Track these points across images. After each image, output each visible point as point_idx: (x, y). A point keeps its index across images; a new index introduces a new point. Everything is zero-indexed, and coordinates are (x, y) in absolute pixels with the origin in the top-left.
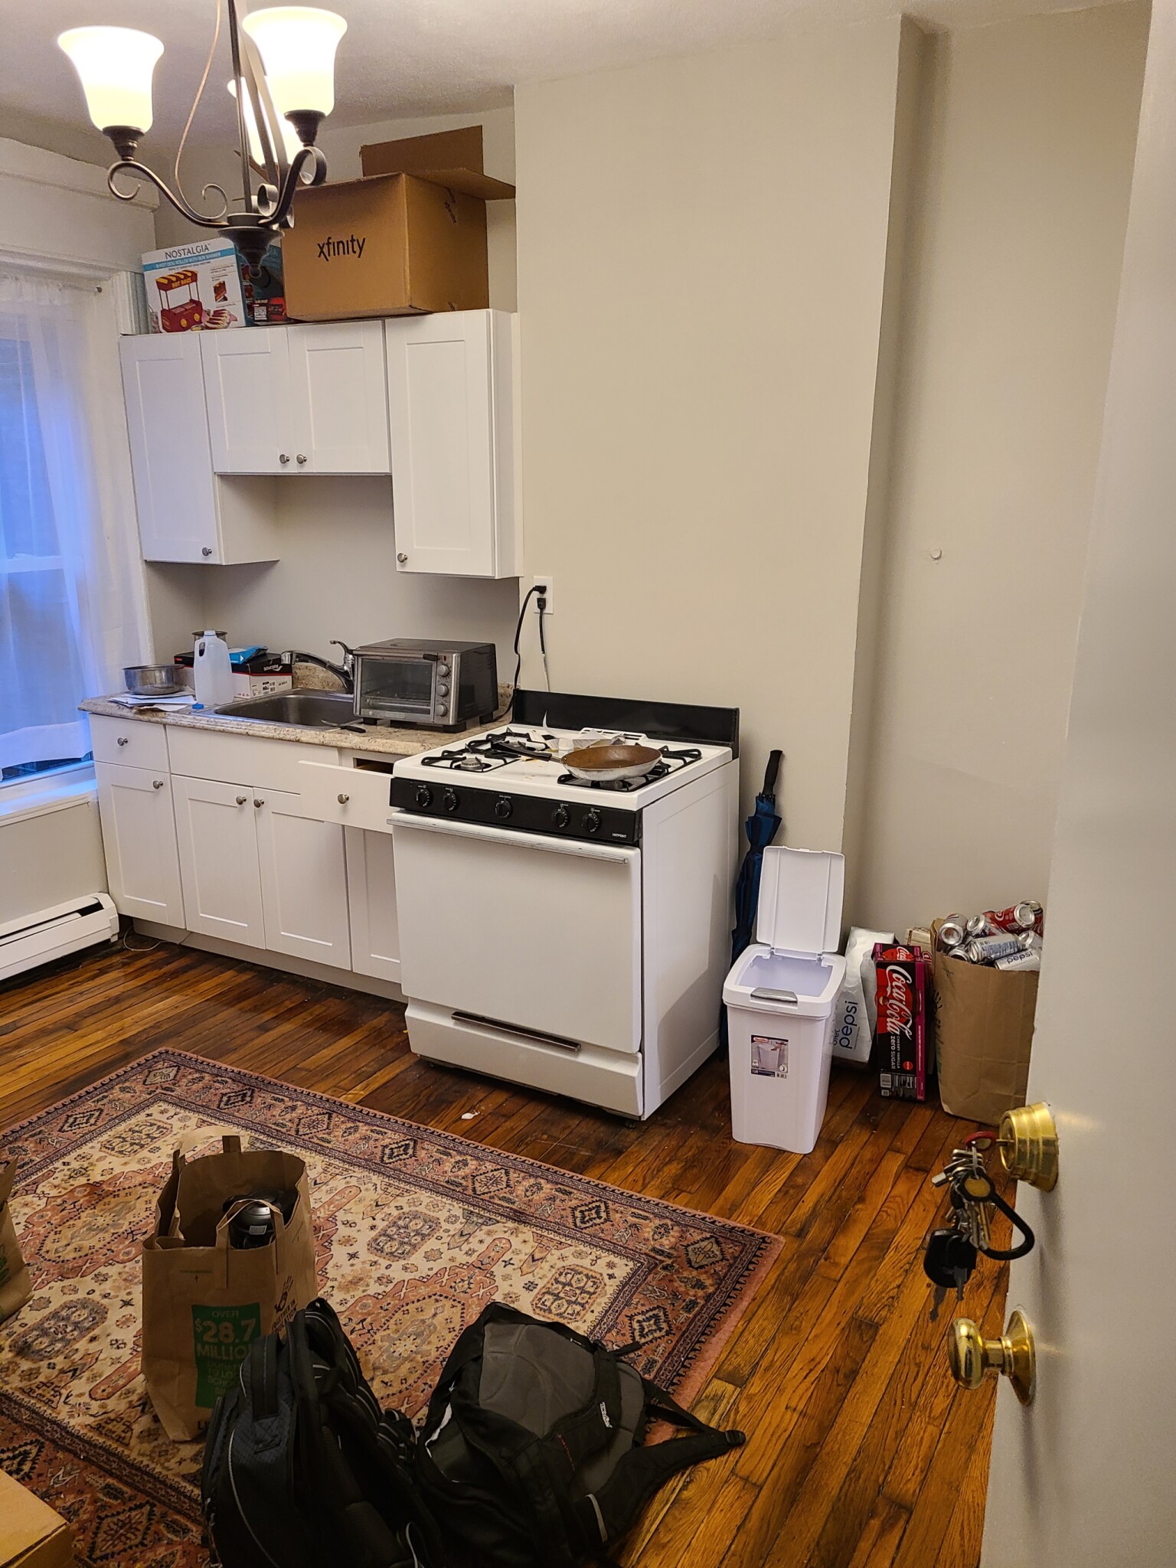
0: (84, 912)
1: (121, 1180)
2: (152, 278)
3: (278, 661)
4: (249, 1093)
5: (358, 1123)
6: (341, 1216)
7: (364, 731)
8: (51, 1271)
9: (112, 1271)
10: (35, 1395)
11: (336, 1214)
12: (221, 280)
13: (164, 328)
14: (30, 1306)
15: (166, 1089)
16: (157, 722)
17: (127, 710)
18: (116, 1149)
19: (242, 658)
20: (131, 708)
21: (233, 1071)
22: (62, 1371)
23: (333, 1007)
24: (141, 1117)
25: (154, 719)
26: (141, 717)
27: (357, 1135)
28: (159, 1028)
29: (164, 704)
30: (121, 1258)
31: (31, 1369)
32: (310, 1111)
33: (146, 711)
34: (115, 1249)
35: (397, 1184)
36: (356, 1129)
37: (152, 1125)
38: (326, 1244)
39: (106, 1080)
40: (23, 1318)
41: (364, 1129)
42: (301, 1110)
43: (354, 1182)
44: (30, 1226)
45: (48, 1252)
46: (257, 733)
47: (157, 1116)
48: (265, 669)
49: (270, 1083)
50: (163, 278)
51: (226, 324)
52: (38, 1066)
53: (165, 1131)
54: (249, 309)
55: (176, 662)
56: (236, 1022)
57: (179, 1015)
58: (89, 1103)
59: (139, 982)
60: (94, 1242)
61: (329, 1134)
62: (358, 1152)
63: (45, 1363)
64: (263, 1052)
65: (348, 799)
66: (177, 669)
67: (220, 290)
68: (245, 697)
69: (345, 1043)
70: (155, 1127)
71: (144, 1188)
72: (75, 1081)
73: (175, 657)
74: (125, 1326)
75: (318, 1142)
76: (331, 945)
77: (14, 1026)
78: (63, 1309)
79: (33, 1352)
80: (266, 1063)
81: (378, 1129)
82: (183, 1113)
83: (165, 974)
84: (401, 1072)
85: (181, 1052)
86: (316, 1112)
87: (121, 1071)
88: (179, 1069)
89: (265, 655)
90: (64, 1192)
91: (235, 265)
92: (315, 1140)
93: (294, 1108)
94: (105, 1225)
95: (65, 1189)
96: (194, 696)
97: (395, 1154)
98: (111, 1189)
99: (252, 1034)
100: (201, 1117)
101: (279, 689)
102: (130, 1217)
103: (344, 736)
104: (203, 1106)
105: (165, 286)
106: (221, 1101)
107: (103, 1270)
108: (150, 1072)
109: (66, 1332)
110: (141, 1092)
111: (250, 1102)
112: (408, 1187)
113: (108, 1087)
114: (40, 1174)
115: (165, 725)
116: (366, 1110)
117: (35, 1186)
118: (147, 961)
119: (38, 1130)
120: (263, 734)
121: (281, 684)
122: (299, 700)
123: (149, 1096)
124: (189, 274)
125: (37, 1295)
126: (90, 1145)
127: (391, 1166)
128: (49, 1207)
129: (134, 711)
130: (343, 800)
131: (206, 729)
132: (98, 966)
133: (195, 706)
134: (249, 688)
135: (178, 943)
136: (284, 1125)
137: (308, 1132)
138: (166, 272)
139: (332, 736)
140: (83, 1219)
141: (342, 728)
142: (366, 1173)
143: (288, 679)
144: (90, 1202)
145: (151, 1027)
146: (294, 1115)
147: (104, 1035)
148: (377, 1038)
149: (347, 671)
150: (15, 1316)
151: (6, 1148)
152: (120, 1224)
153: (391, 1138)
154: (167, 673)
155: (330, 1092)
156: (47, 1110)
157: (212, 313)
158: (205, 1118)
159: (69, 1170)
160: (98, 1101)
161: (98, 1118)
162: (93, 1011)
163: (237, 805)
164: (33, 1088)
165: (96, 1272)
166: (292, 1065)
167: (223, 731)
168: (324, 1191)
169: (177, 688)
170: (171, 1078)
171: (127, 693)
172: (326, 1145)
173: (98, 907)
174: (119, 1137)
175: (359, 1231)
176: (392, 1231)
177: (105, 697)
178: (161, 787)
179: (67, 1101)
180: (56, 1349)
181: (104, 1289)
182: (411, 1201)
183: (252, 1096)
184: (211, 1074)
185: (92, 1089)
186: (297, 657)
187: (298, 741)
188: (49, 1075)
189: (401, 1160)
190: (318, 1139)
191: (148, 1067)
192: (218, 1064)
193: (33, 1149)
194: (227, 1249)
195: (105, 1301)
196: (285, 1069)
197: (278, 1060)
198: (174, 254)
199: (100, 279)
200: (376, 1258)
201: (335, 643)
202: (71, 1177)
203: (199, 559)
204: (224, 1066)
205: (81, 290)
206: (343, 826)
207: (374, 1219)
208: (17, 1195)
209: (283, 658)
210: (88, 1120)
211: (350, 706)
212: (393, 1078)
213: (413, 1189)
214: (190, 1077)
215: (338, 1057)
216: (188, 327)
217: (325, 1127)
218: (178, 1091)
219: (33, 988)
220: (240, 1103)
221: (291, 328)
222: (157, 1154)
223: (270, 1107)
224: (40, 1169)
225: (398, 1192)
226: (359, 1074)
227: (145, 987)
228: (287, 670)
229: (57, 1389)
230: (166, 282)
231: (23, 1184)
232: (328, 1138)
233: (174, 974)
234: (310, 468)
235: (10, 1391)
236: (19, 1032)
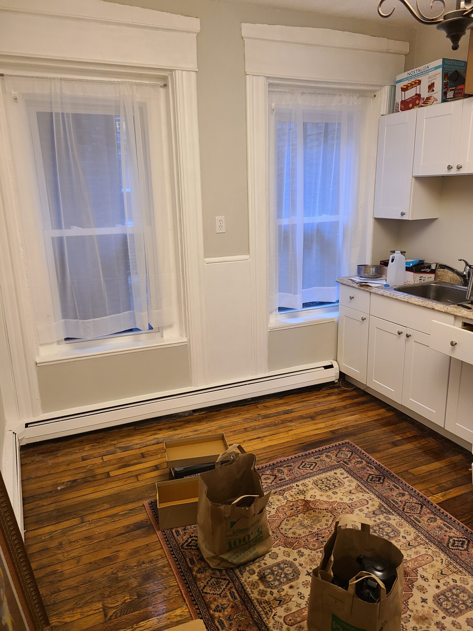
0: (326, 367)
1: (318, 503)
2: (399, 86)
3: (429, 267)
4: (382, 478)
5: (437, 517)
6: (420, 570)
7: (470, 308)
8: (281, 540)
9: (306, 552)
10: (262, 606)
11: (418, 569)
12: (433, 82)
13: (401, 109)
14: (269, 555)
15: (345, 462)
16: (367, 291)
17: (356, 284)
18: (319, 486)
19: (411, 265)
20: (357, 283)
21: (376, 463)
22: (275, 599)
23: (432, 442)
24: (332, 473)
25: (366, 289)
26: (361, 288)
27: (435, 524)
28: (347, 429)
29: (372, 283)
30: (311, 546)
31: (263, 590)
32: (411, 500)
33: (363, 286)
34: (309, 540)
35: (455, 564)
36: (435, 520)
37: (336, 479)
38: (410, 586)
39: (321, 448)
40: (266, 560)
41: (439, 522)
42: (407, 497)
43: (430, 552)
44: (278, 512)
45: (282, 529)
46: (413, 302)
47: (338, 475)
48: (422, 270)
49: (393, 476)
50: (404, 85)
51: (431, 103)
52: (297, 433)
53: (341, 484)
54: (445, 94)
55: (381, 264)
56: (382, 437)
57: (357, 425)
58: (312, 458)
59: (343, 404)
60: (301, 532)
61: (420, 517)
62: (435, 535)
63: (269, 590)
64: (392, 457)
65: (456, 344)
66: (381, 267)
67: (431, 87)
68: (410, 283)
69: (436, 465)
70: (337, 481)
71: (327, 512)
72: (308, 445)
73: (381, 262)
74: (306, 587)
75: (413, 519)
76: (435, 412)
77: (290, 411)
78: (282, 563)
79: (266, 581)
80: (393, 464)
81: (447, 524)
82: (350, 478)
83: (354, 402)
84: (465, 494)
85: (355, 445)
86: (415, 501)
87: (327, 446)
88: (352, 454)
89: (423, 263)
90: (294, 500)
91: (441, 73)
92: (412, 518)
93: (403, 495)
94: (307, 525)
95: (295, 499)
96: (386, 280)
97: (456, 545)
98: (313, 506)
99: (389, 446)
100: (358, 483)
101: (427, 280)
102: (318, 526)
103: (459, 310)
104: (360, 477)
105: (404, 90)
106: (368, 478)
107: (302, 550)
108: (340, 451)
109: (281, 577)
110: (334, 460)
111: (382, 483)
112: (461, 569)
113: (321, 452)
114: (287, 487)
115: (370, 293)
116: (442, 510)
117: (284, 492)
118: (348, 394)
119: (290, 464)
120: (416, 303)
121: (429, 278)
122: (437, 287)
123: (337, 463)
124: (417, 82)
125: (274, 550)
126: (309, 479)
127: (453, 551)
128: (287, 505)
129: (358, 285)
130: (453, 344)
131: (388, 297)
132: (328, 392)
133: (385, 285)
134: (412, 279)
135: (362, 389)
136: (397, 503)
137: (409, 511)
138: (406, 83)
139: (452, 308)
140: (299, 518)
141: (458, 305)
142: (438, 550)
143: (433, 276)
144: (303, 510)
145: (344, 428)
146: (403, 499)
147: (324, 426)
148: (454, 467)
149: (465, 275)
150: (263, 557)
151: (277, 469)
152: (313, 527)
153: (454, 533)
154: (376, 269)
155: (423, 492)
156: (295, 455)
157: (425, 99)
158: (360, 484)
159: (298, 489)
160: (316, 458)
161: (314, 467)
162: (322, 413)
163: (397, 334)
164: (293, 443)
165: (299, 549)
166: (405, 469)
167: (396, 299)
168: (413, 552)
169: (379, 276)
170: (348, 457)
171: (357, 276)
172: (418, 523)
173: (331, 366)
174: (321, 480)
175: (429, 585)
176: (449, 594)
177: (348, 277)
178: (364, 320)
179: (304, 453)
180: (275, 584)
181: (301, 561)
182: (462, 579)
183: (383, 480)
184: (366, 462)
185: (314, 452)
186: (439, 266)
187: (433, 309)
188: (299, 438)
189: (459, 549)
190: (414, 518)
191: (339, 448)
192: (371, 457)
193: (287, 473)
194: (353, 596)
195: (300, 568)
196: (402, 470)
197: (399, 464)
198: (412, 73)
199: (375, 91)
200: (437, 609)
201: (461, 260)
202: (298, 493)
203: (398, 217)
204: (373, 459)
205: (367, 97)
206: (451, 357)
207: (439, 582)
208: (276, 494)
209: (432, 266)
210: (310, 466)
211: (465, 293)
212: (460, 496)
213: (464, 571)
214: (356, 460)
215: (431, 473)
216: (413, 107)
217: (418, 512)
218: (350, 466)
219: (302, 395)
220: (377, 482)
221: (466, 100)
222: (336, 496)
223: (391, 490)
224: (287, 484)
225: (455, 570)
226: (441, 487)
227: (345, 407)
228: (433, 272)
229: (271, 608)
230: (405, 87)
231: (280, 489)
232: (420, 519)
233: (358, 404)
234: (463, 171)
235: (253, 598)
236: (293, 415)
